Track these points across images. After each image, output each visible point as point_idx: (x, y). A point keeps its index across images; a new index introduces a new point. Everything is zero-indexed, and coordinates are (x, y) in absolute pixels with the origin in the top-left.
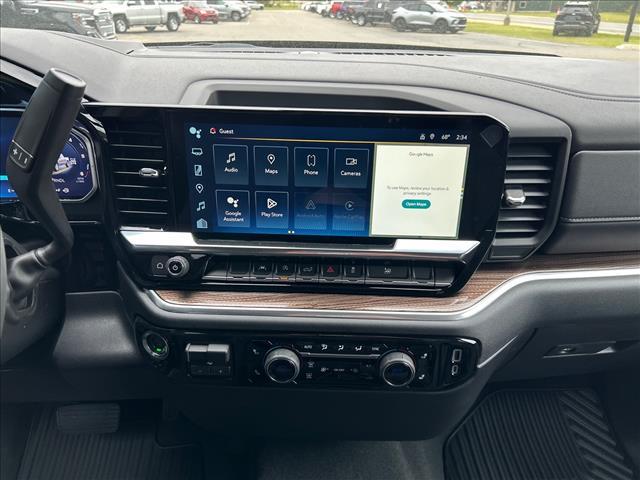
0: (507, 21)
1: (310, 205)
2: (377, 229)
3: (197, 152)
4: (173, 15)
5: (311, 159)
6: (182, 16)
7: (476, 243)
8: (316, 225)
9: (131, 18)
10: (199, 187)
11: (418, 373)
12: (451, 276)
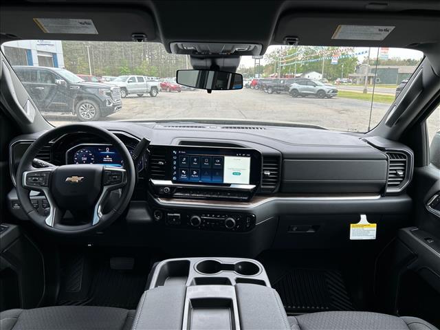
0: (365, 91)
1: (206, 173)
2: (225, 181)
3: (175, 158)
4: (154, 88)
5: (207, 160)
6: (159, 88)
7: (255, 186)
8: (208, 180)
9: (129, 89)
10: (175, 168)
11: (237, 225)
12: (249, 196)
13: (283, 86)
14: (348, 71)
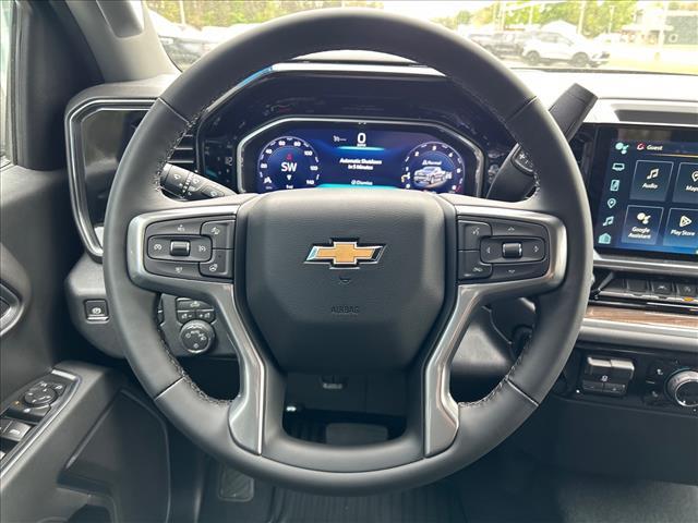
10: (611, 203)
13: (512, 47)
14: (622, 20)
